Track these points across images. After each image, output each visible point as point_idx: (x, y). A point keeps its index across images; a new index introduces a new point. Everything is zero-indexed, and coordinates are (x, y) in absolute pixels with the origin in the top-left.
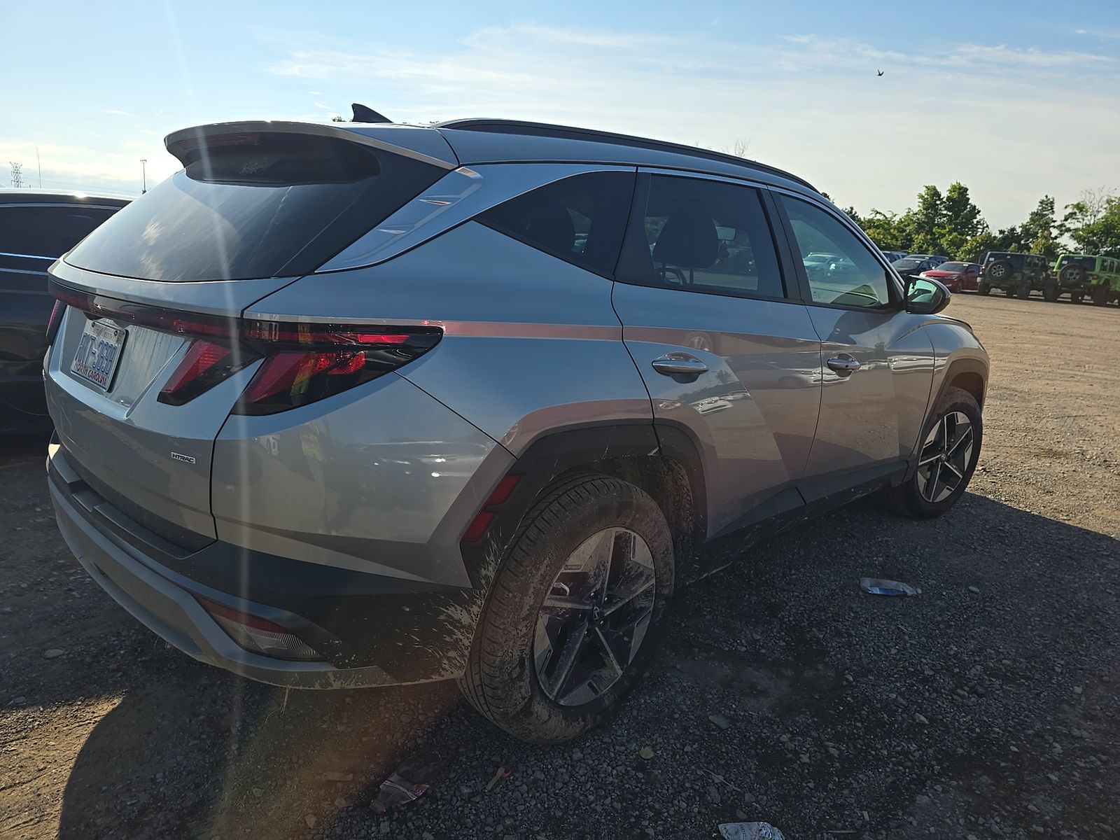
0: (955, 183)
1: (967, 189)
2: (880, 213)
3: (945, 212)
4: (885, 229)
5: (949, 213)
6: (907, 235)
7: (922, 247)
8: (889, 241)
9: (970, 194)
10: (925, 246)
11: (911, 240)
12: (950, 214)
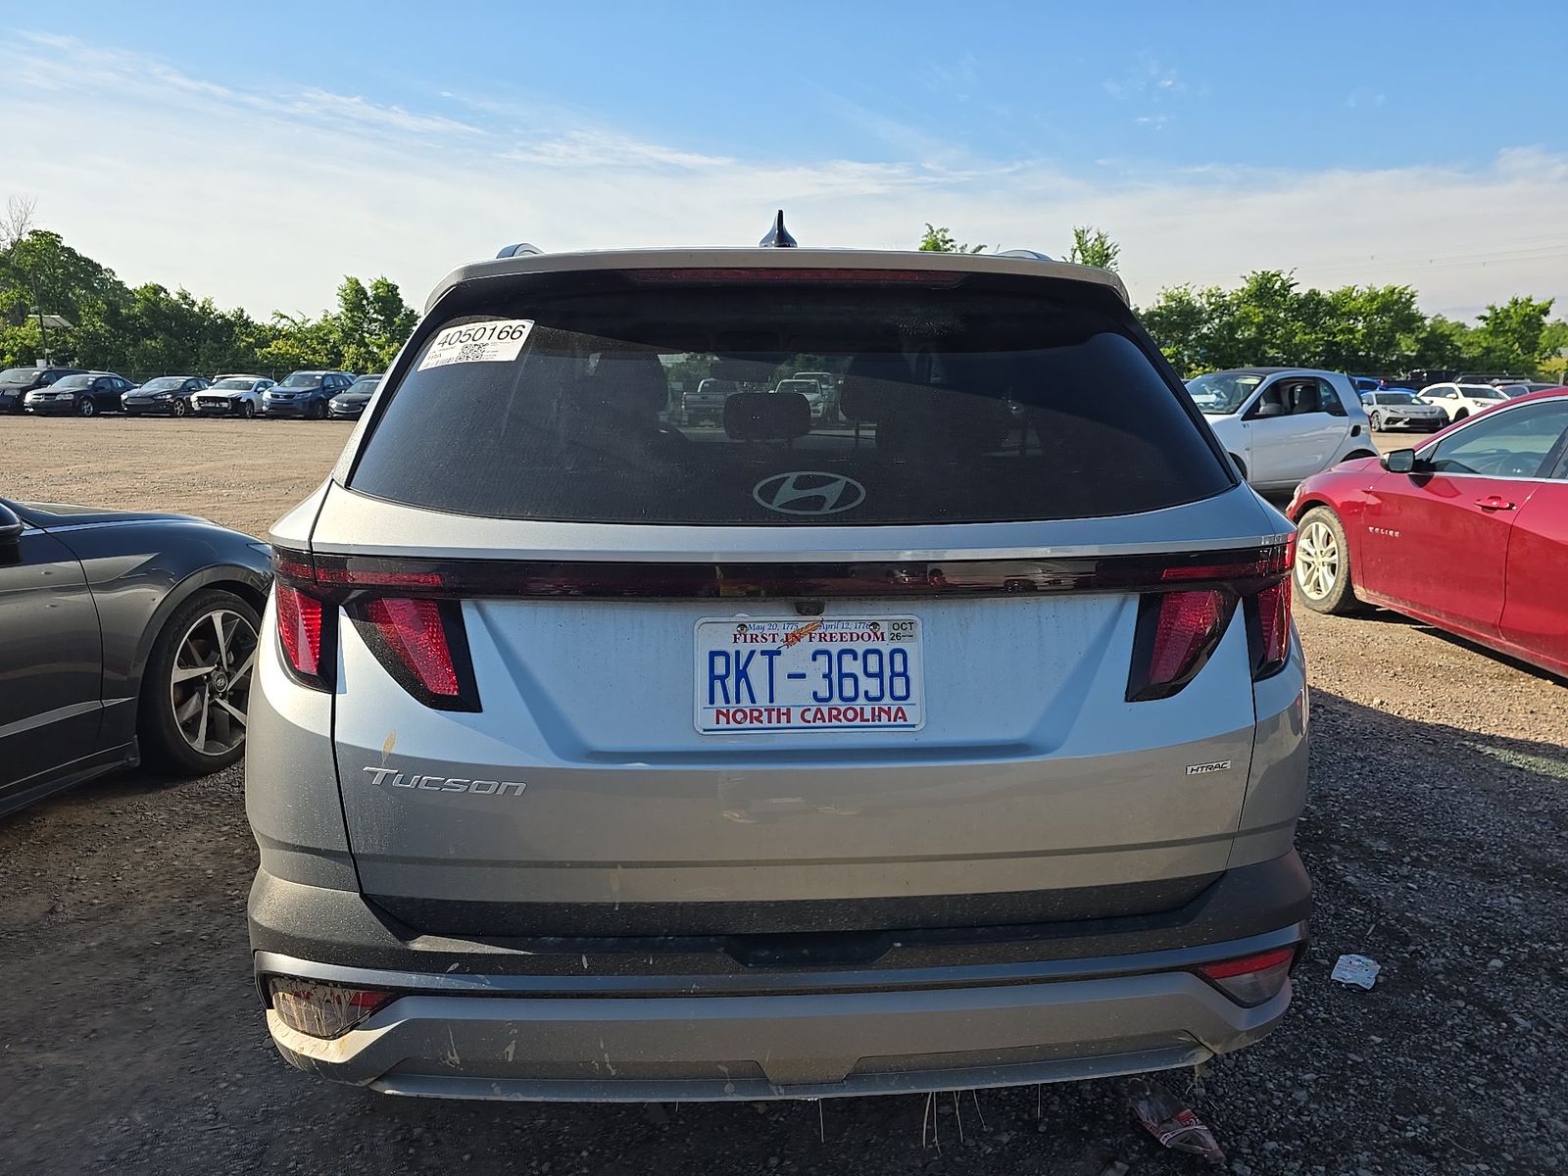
0: (379, 278)
1: (397, 287)
2: (285, 317)
3: (375, 316)
4: (299, 340)
5: (379, 317)
6: (332, 347)
7: (356, 364)
8: (311, 357)
9: (402, 293)
10: (361, 363)
11: (340, 355)
12: (382, 318)
